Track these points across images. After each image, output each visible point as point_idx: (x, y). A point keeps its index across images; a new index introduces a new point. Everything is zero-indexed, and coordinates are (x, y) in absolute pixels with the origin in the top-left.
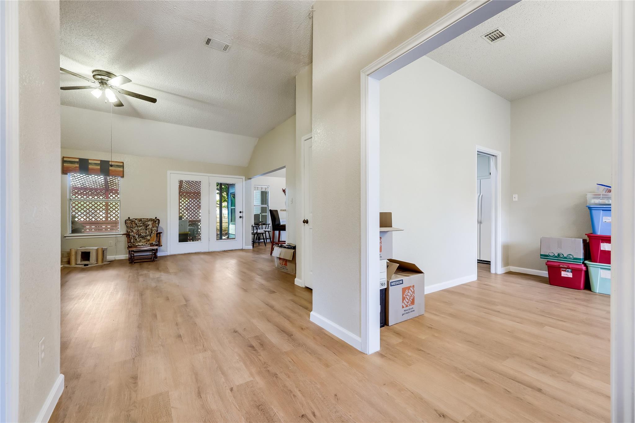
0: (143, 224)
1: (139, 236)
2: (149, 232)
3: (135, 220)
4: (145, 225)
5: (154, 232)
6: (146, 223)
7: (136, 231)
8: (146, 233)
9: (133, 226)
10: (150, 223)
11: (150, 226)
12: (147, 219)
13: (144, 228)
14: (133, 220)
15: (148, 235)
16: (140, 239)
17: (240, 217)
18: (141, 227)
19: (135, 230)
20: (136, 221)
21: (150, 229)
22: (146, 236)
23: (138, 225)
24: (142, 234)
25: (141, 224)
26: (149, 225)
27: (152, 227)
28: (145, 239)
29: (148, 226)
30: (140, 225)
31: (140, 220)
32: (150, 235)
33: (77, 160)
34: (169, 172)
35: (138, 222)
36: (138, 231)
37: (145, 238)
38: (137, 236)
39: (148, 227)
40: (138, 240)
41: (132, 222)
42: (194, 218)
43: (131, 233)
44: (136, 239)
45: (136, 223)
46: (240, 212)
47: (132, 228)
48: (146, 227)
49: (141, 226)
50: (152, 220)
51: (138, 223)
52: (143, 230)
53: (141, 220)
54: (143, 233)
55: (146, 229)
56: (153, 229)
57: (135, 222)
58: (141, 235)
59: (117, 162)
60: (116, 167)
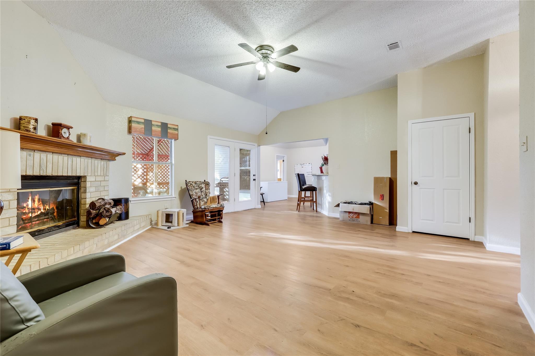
0: (198, 186)
2: (204, 194)
3: (192, 183)
4: (200, 188)
11: (204, 189)
12: (200, 182)
13: (200, 191)
14: (190, 183)
15: (204, 197)
17: (254, 180)
20: (193, 184)
29: (202, 189)
32: (206, 197)
33: (143, 121)
34: (209, 137)
36: (196, 194)
43: (193, 195)
45: (193, 186)
46: (254, 175)
47: (192, 190)
49: (197, 189)
50: (203, 183)
51: (195, 186)
53: (196, 183)
55: (202, 192)
59: (173, 125)
60: (173, 130)
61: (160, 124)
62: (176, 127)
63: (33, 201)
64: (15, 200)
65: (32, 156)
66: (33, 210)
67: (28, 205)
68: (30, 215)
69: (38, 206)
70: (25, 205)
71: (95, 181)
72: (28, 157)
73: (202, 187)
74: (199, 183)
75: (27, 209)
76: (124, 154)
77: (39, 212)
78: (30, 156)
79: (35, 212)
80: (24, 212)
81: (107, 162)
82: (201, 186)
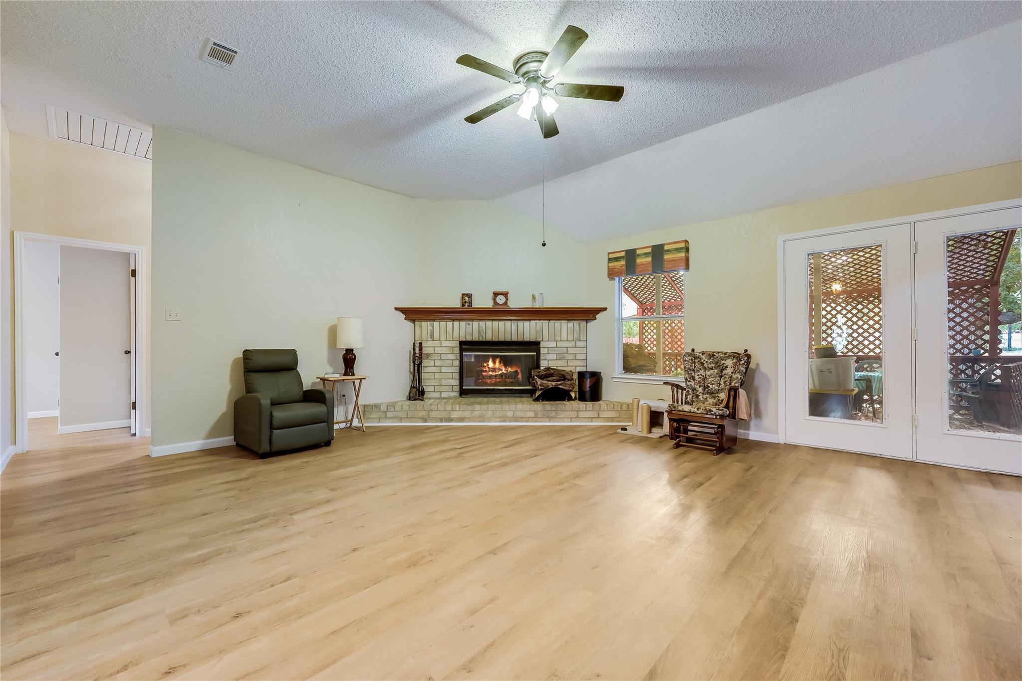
0: (717, 363)
1: (704, 390)
2: (725, 383)
3: (701, 354)
4: (719, 366)
5: (735, 383)
6: (723, 362)
7: (700, 378)
8: (720, 384)
9: (695, 367)
10: (729, 362)
11: (729, 371)
12: (726, 354)
13: (717, 374)
14: (698, 354)
16: (705, 397)
18: (712, 371)
19: (698, 375)
20: (703, 357)
21: (727, 377)
22: (718, 390)
23: (705, 365)
24: (711, 386)
25: (712, 365)
26: (727, 367)
27: (732, 373)
28: (714, 397)
29: (724, 370)
30: (710, 366)
31: (711, 355)
33: (623, 254)
34: (780, 239)
35: (706, 360)
36: (705, 378)
37: (717, 395)
38: (700, 390)
39: (725, 372)
40: (701, 397)
41: (696, 358)
42: (871, 350)
43: (689, 381)
44: (697, 396)
45: (702, 361)
47: (694, 370)
48: (722, 371)
49: (712, 369)
50: (734, 357)
51: (707, 362)
52: (715, 377)
53: (713, 355)
54: (713, 384)
55: (721, 376)
56: (734, 376)
57: (701, 359)
58: (708, 387)
59: (675, 243)
60: (676, 253)
61: (650, 250)
62: (683, 245)
63: (494, 362)
64: (457, 360)
65: (471, 325)
66: (494, 370)
67: (488, 365)
68: (491, 373)
69: (499, 367)
70: (485, 365)
71: (557, 347)
72: (467, 326)
73: (725, 365)
74: (723, 355)
75: (487, 368)
76: (605, 309)
77: (500, 372)
78: (469, 325)
79: (496, 372)
80: (485, 369)
81: (556, 323)
82: (723, 364)
